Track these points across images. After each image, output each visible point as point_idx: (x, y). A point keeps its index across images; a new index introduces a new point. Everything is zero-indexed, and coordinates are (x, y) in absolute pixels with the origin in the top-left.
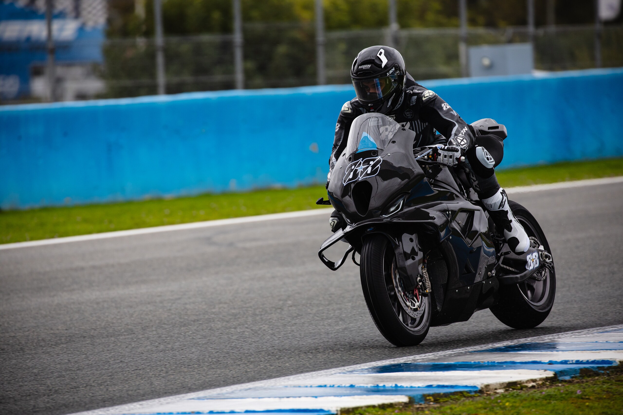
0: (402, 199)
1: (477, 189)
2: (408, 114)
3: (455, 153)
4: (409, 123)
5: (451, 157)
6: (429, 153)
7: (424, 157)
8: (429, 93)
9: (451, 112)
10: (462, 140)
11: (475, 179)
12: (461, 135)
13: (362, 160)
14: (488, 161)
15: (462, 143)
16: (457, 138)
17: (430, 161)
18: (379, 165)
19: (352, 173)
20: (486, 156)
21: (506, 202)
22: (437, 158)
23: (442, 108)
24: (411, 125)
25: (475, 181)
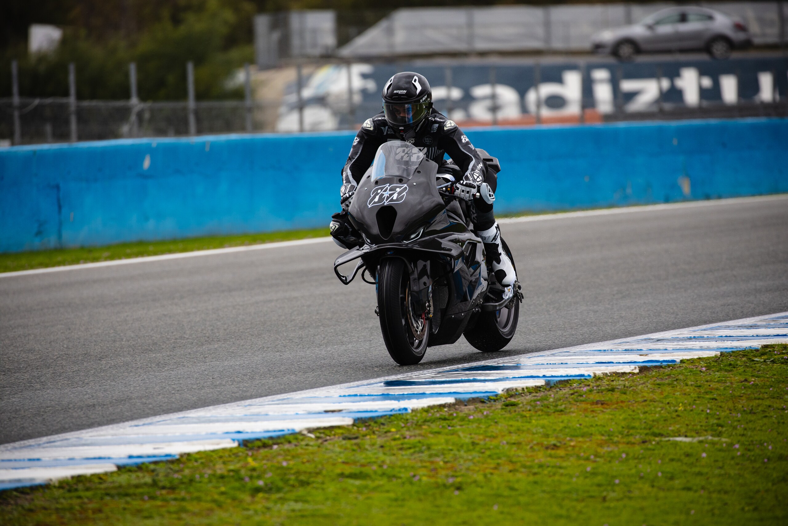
0: (423, 227)
1: (475, 221)
2: (427, 140)
3: (472, 189)
4: (426, 149)
5: (468, 192)
6: (448, 186)
7: (442, 188)
8: (451, 123)
9: (469, 145)
10: (478, 177)
11: (474, 211)
12: (477, 170)
13: (389, 186)
14: (490, 198)
15: (478, 180)
16: (473, 173)
17: (447, 193)
18: (404, 193)
19: (377, 197)
20: (489, 193)
21: (499, 236)
22: (455, 191)
23: (461, 140)
24: (428, 151)
25: (474, 213)
